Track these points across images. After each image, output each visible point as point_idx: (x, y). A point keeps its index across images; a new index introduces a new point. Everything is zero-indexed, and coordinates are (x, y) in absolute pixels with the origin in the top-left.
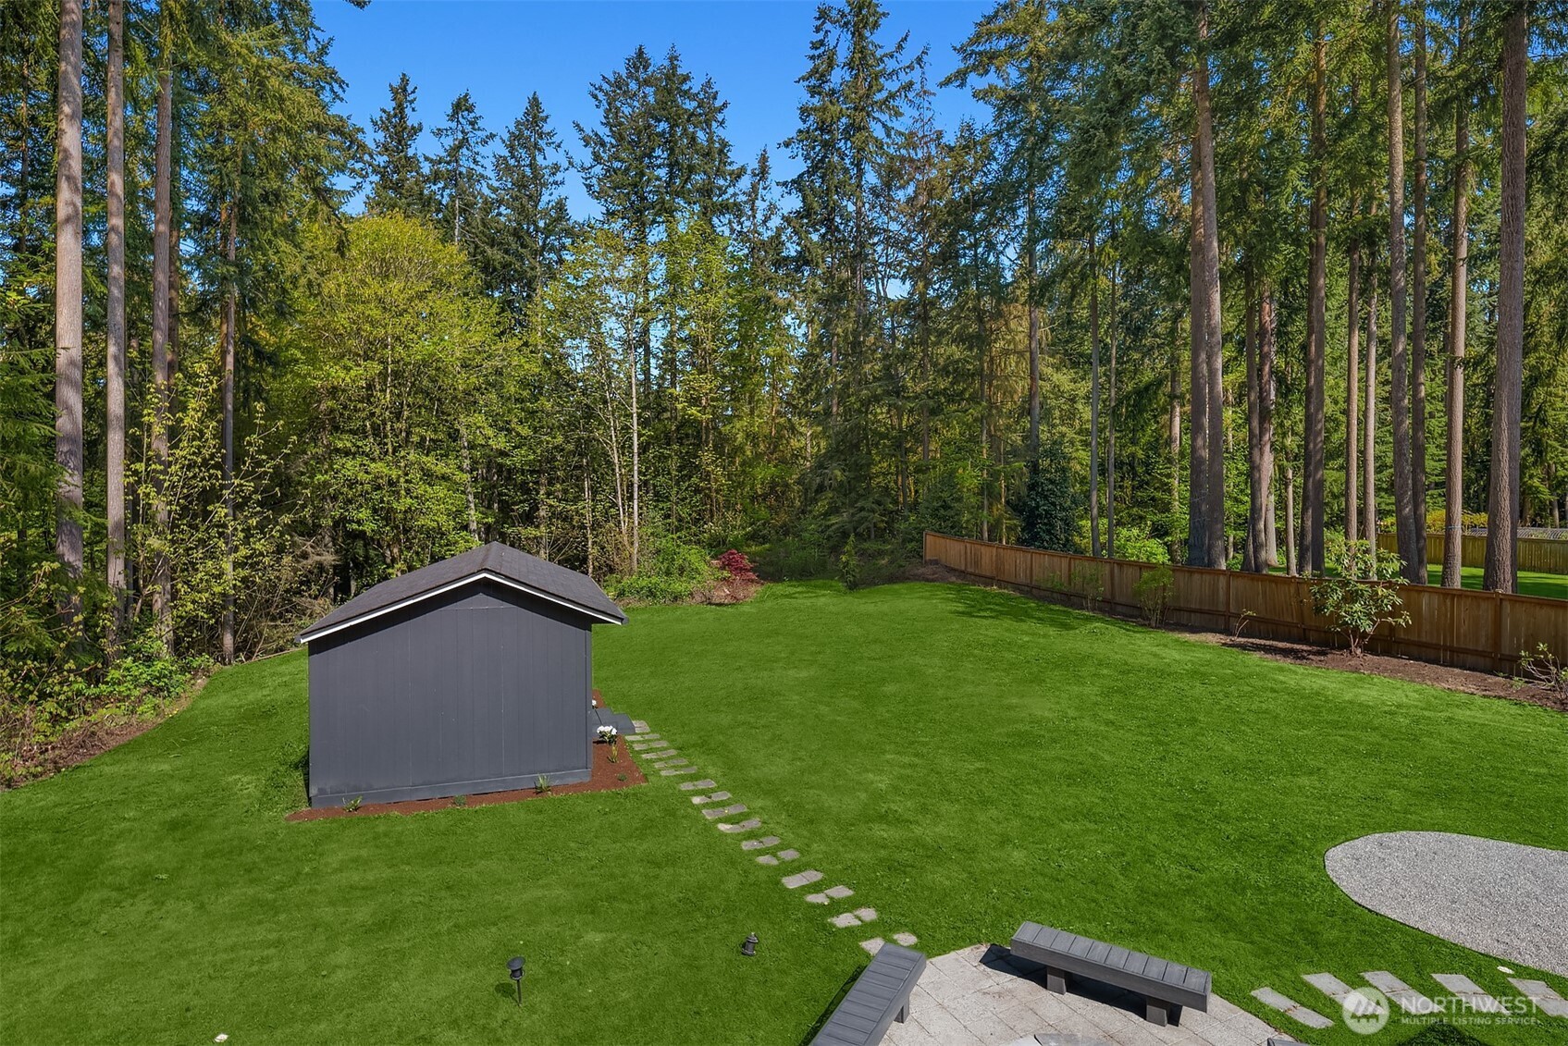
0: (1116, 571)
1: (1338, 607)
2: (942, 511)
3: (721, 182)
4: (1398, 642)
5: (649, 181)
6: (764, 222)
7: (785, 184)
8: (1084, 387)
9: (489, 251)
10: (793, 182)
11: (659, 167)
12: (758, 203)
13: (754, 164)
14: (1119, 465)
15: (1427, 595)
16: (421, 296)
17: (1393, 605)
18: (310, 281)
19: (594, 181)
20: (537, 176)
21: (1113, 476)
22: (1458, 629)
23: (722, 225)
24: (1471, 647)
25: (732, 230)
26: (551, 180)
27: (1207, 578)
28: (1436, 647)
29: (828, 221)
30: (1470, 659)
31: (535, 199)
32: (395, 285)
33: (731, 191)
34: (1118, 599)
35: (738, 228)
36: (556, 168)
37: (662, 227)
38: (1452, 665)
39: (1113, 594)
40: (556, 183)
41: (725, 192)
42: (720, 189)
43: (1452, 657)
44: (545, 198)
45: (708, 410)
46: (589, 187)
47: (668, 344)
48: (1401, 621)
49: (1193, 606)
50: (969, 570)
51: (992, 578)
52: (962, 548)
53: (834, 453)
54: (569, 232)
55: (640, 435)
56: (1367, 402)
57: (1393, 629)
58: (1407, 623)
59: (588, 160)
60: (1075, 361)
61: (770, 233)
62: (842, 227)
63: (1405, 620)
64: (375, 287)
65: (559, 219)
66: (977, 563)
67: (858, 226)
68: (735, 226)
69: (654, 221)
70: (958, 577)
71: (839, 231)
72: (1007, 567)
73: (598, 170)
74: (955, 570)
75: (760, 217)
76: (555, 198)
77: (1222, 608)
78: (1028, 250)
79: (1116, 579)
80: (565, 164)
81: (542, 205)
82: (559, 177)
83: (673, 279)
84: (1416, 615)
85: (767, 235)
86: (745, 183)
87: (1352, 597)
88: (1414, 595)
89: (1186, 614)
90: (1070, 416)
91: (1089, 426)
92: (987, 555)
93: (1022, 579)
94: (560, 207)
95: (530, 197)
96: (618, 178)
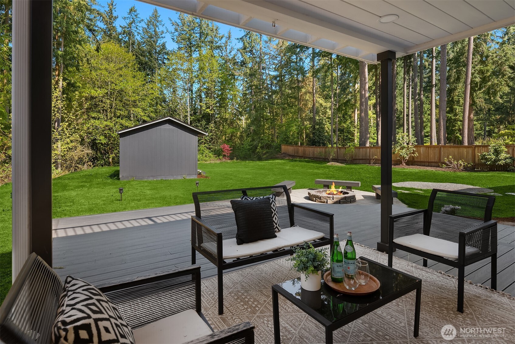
0: (339, 150)
1: (399, 151)
2: (287, 139)
3: (216, 39)
4: (415, 162)
5: (194, 37)
6: (230, 53)
7: (238, 39)
8: (329, 105)
9: (141, 58)
10: (241, 39)
11: (196, 33)
12: (228, 47)
13: (226, 35)
14: (339, 130)
15: (422, 148)
16: (121, 69)
17: (413, 150)
18: (88, 59)
19: (175, 37)
20: (156, 34)
21: (338, 133)
22: (430, 156)
23: (216, 52)
24: (433, 161)
25: (219, 55)
26: (161, 36)
27: (364, 149)
28: (425, 162)
29: (251, 51)
30: (433, 164)
31: (155, 42)
32: (112, 65)
33: (219, 42)
34: (339, 158)
35: (221, 55)
36: (163, 32)
37: (198, 52)
38: (429, 166)
39: (338, 157)
40: (162, 37)
41: (217, 43)
42: (216, 41)
43: (428, 164)
44: (159, 42)
45: (212, 110)
46: (173, 39)
47: (199, 90)
48: (415, 155)
49: (360, 158)
50: (295, 155)
51: (302, 157)
52: (293, 148)
53: (252, 123)
54: (167, 54)
55: (190, 118)
56: (409, 105)
57: (413, 157)
58: (417, 155)
59: (173, 31)
60: (327, 98)
61: (231, 56)
62: (255, 53)
63: (416, 155)
64: (105, 65)
65: (164, 49)
66: (297, 152)
67: (260, 53)
68: (220, 53)
69: (195, 50)
70: (292, 157)
71: (255, 55)
72: (307, 153)
73: (177, 33)
74: (291, 155)
75: (228, 51)
76: (162, 42)
77: (368, 158)
78: (312, 60)
79: (339, 152)
80: (165, 31)
81: (157, 44)
82: (163, 35)
83: (201, 69)
84: (419, 153)
85: (230, 57)
86: (224, 40)
87: (402, 148)
88: (419, 148)
89: (358, 161)
90: (325, 113)
91: (330, 116)
92: (301, 149)
93: (311, 156)
94: (164, 45)
95: (154, 41)
96: (183, 36)
